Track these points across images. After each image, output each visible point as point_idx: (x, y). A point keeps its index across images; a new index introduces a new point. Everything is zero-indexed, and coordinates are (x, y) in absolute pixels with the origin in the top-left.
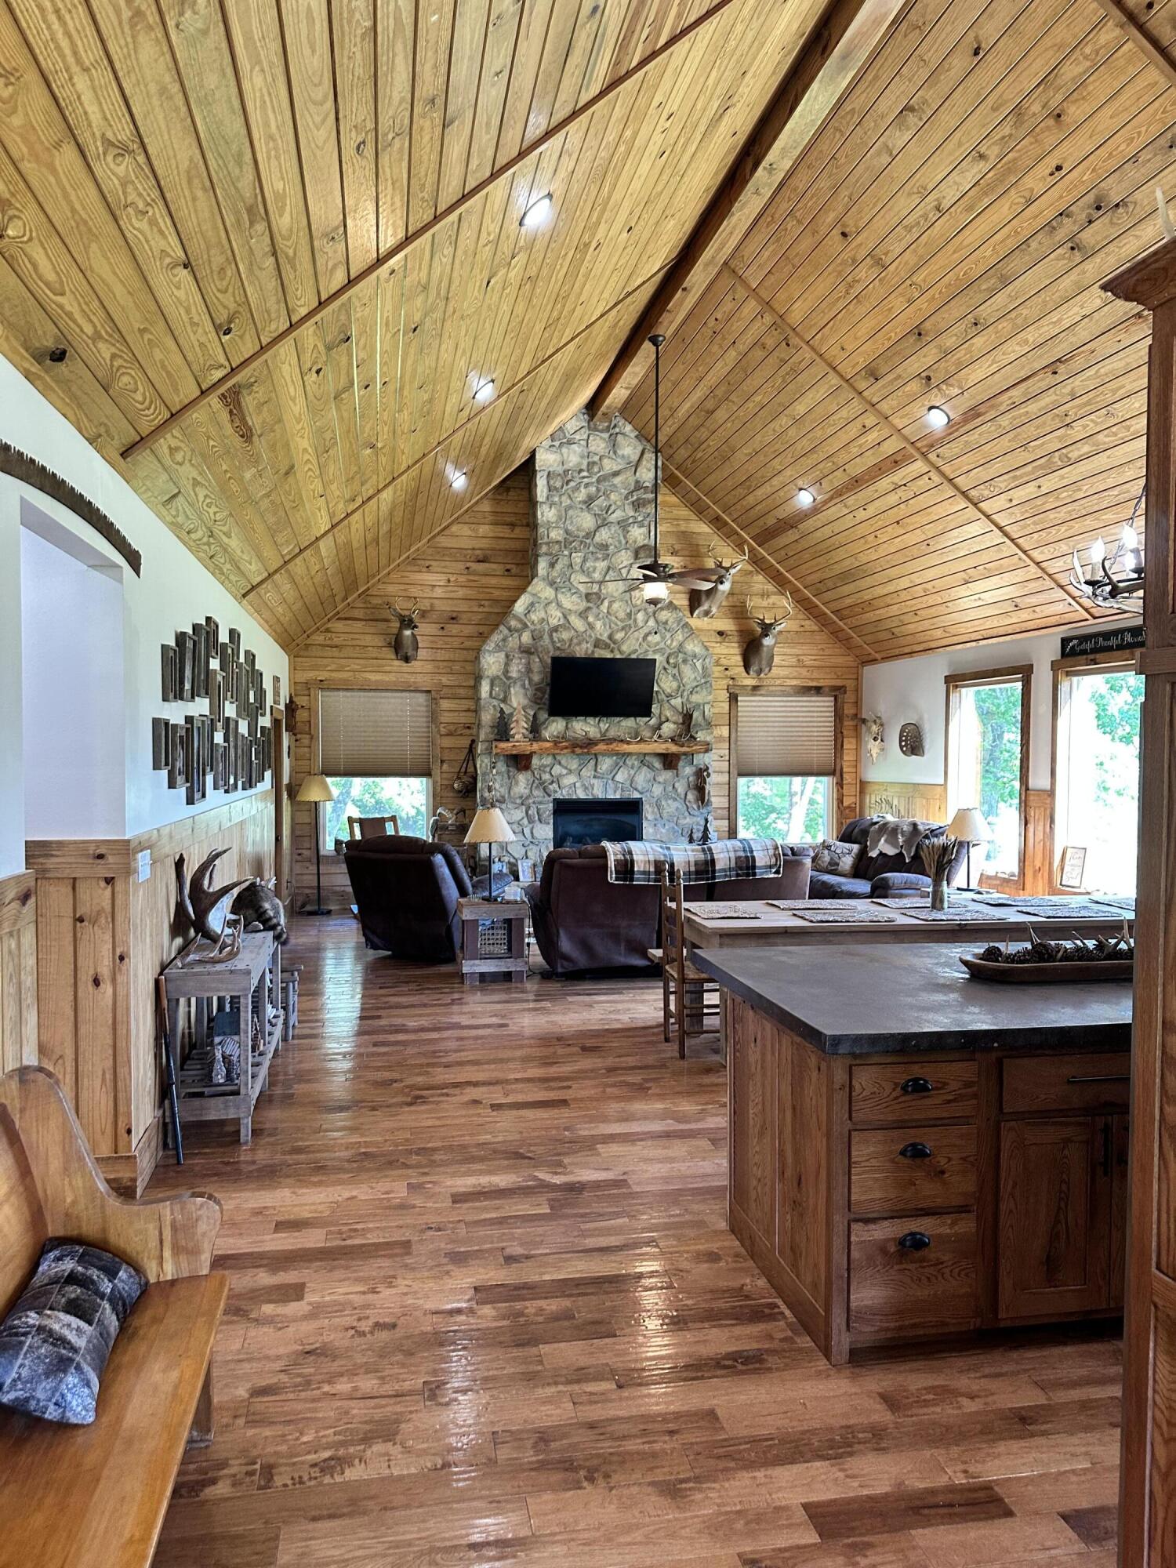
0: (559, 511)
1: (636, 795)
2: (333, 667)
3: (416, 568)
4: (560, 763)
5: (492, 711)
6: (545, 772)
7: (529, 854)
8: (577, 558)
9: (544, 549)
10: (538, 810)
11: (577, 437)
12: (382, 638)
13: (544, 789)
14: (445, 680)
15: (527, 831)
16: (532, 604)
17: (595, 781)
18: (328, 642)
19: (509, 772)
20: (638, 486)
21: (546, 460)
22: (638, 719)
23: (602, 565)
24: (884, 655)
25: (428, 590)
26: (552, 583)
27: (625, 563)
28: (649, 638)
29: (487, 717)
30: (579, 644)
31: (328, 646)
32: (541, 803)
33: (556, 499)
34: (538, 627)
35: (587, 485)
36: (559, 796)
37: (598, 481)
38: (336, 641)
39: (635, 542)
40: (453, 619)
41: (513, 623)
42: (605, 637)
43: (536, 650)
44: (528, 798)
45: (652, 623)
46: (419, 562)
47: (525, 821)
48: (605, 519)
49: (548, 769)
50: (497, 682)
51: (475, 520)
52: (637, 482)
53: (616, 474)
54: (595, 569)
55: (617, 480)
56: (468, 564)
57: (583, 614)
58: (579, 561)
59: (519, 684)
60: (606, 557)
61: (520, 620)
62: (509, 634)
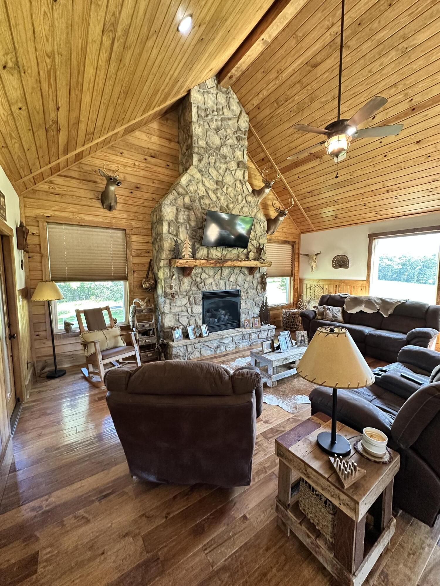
0: (203, 130)
1: (238, 288)
2: (56, 208)
3: (114, 152)
4: (205, 272)
5: (169, 241)
6: (197, 277)
7: (191, 322)
8: (212, 159)
9: (196, 150)
10: (194, 298)
11: (212, 91)
12: (92, 193)
13: (197, 286)
14: (134, 224)
15: (189, 310)
16: (190, 181)
17: (220, 281)
18: (52, 191)
19: (179, 277)
20: (239, 129)
21: (196, 97)
22: (239, 249)
23: (224, 166)
24: (317, 228)
25: (121, 167)
26: (200, 171)
27: (234, 168)
28: (244, 209)
29: (167, 244)
30: (213, 207)
31: (52, 193)
32: (196, 294)
33: (202, 123)
34: (193, 195)
35: (216, 120)
36: (204, 290)
37: (221, 120)
38: (58, 190)
39: (238, 158)
40: (138, 188)
41: (181, 190)
42: (225, 206)
43: (192, 208)
44: (189, 291)
45: (244, 201)
46: (116, 149)
47: (188, 304)
48: (225, 142)
49: (199, 275)
50: (172, 224)
51: (150, 132)
52: (238, 127)
53: (229, 119)
54: (220, 168)
55: (230, 122)
56: (146, 157)
57: (215, 191)
58: (213, 161)
59: (184, 226)
60: (226, 163)
61: (184, 189)
62: (178, 196)
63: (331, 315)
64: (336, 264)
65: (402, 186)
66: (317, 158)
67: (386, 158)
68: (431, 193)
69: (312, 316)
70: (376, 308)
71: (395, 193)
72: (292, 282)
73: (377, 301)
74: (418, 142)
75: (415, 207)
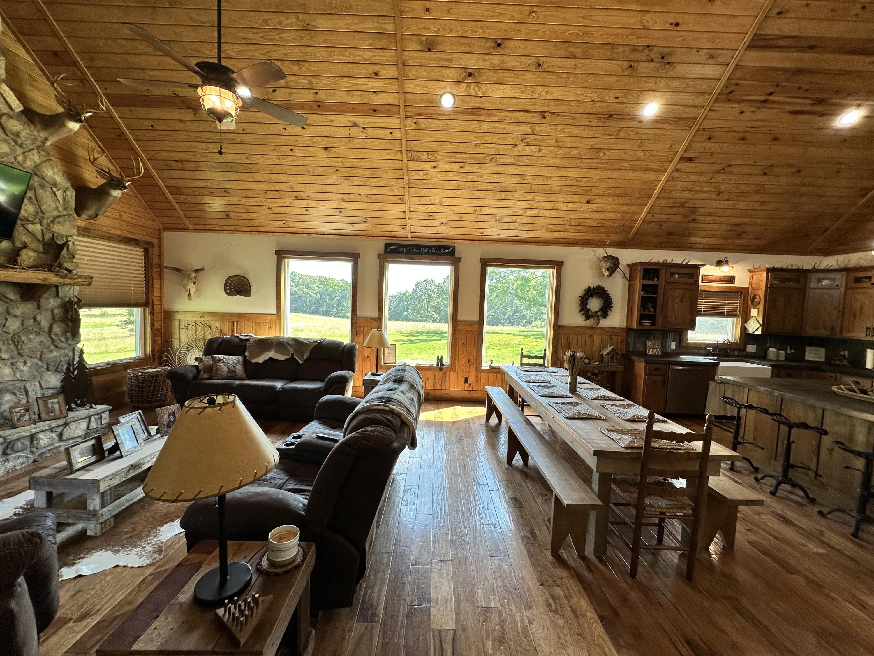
24: (195, 227)
63: (225, 369)
64: (230, 289)
65: (312, 195)
66: (189, 108)
67: (291, 153)
68: (341, 214)
69: (191, 376)
70: (290, 352)
71: (304, 203)
72: (148, 317)
73: (290, 342)
74: (326, 148)
75: (328, 226)
